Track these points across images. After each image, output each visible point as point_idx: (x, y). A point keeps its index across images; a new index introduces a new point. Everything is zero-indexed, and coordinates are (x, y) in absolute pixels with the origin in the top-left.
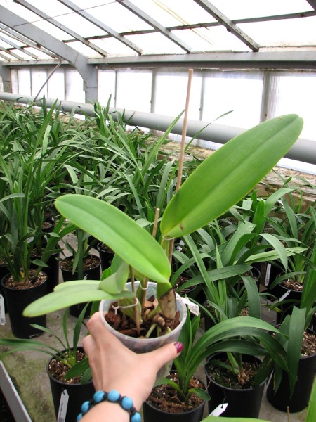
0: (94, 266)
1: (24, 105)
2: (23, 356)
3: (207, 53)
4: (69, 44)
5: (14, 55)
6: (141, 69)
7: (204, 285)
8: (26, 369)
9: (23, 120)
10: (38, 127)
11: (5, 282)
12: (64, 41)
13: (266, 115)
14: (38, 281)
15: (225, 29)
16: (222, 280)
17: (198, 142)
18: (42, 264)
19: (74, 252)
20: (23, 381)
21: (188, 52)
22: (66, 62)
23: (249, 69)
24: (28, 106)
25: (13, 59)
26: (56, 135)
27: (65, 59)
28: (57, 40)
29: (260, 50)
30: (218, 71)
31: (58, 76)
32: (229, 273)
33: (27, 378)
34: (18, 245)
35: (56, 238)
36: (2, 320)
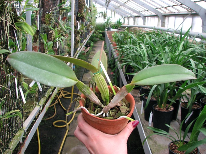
0: (197, 108)
2: (156, 141)
4: (197, 3)
5: (168, 10)
8: (157, 147)
9: (170, 38)
10: (177, 42)
11: (154, 107)
12: (195, 2)
14: (169, 109)
18: (173, 101)
19: (188, 100)
20: (155, 152)
22: (195, 13)
25: (167, 12)
26: (186, 47)
27: (194, 11)
28: (191, 1)
31: (189, 20)
33: (157, 151)
34: (163, 91)
35: (182, 90)
36: (150, 124)
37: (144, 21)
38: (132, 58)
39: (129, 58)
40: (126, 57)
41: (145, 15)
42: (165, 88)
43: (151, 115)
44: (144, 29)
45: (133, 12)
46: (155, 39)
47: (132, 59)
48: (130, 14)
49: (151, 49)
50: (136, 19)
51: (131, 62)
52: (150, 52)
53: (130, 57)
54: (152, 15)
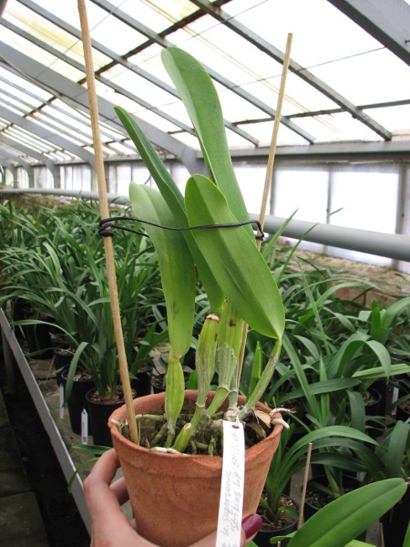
1: (122, 206)
3: (333, 143)
4: (175, 136)
5: (113, 149)
6: (258, 163)
7: (304, 399)
11: (90, 397)
12: (170, 133)
13: (403, 215)
15: (350, 115)
16: (325, 394)
17: (325, 249)
21: (312, 143)
22: (172, 157)
23: (382, 161)
24: (126, 207)
25: (111, 153)
27: (170, 153)
28: (161, 132)
29: (394, 139)
30: (347, 164)
32: (334, 387)
34: (105, 354)
35: (147, 346)
36: (85, 438)
37: (57, 178)
38: (26, 280)
39: (19, 282)
40: (12, 278)
41: (58, 163)
42: (109, 346)
43: (85, 417)
44: (57, 198)
45: (24, 155)
46: (83, 227)
47: (26, 283)
48: (17, 159)
49: (73, 255)
50: (36, 171)
51: (24, 292)
52: (71, 260)
53: (22, 278)
54: (75, 162)
